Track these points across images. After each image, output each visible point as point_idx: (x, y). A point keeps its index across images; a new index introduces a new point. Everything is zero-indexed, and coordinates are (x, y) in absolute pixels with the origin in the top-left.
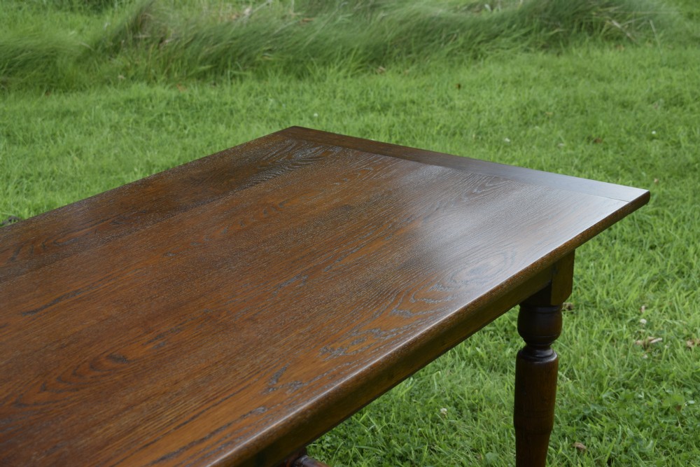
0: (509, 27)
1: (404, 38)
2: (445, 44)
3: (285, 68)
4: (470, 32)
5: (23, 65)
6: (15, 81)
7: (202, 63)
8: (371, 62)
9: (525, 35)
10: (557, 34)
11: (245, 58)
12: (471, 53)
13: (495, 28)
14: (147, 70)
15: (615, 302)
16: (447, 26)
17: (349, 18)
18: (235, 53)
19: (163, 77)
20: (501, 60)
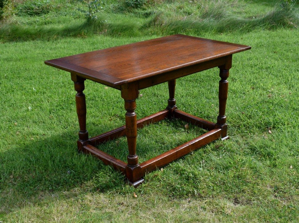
0: (259, 23)
1: (229, 25)
2: (240, 27)
3: (194, 33)
4: (247, 24)
5: (125, 30)
6: (122, 34)
7: (172, 30)
8: (219, 32)
9: (264, 25)
10: (274, 25)
11: (184, 29)
12: (248, 30)
13: (255, 24)
14: (157, 32)
15: (265, 87)
16: (241, 22)
17: (214, 20)
18: (181, 28)
19: (161, 34)
20: (256, 32)
